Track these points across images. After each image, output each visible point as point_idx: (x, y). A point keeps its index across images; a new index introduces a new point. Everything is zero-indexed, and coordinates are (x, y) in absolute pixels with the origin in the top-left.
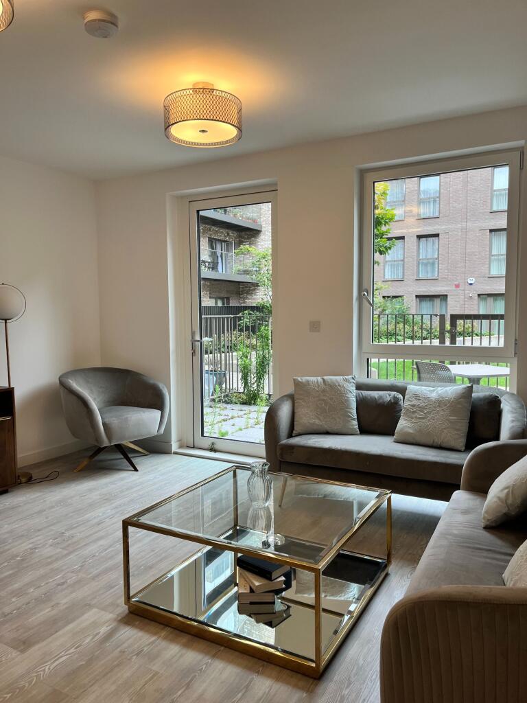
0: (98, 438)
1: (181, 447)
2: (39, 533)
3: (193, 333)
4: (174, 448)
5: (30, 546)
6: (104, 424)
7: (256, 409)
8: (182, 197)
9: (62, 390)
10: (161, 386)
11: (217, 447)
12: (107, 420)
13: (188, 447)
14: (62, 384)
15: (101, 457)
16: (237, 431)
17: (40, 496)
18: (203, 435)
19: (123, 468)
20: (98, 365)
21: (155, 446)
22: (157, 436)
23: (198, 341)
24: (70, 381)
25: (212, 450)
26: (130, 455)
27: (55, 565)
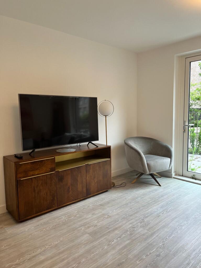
0: (144, 170)
1: (176, 175)
2: (131, 218)
3: (184, 122)
4: (173, 175)
5: (131, 225)
6: (148, 164)
8: (182, 56)
10: (169, 146)
11: (196, 177)
12: (148, 162)
13: (179, 175)
14: (126, 143)
16: (198, 168)
18: (187, 171)
21: (166, 174)
22: (169, 170)
23: (187, 125)
24: (129, 143)
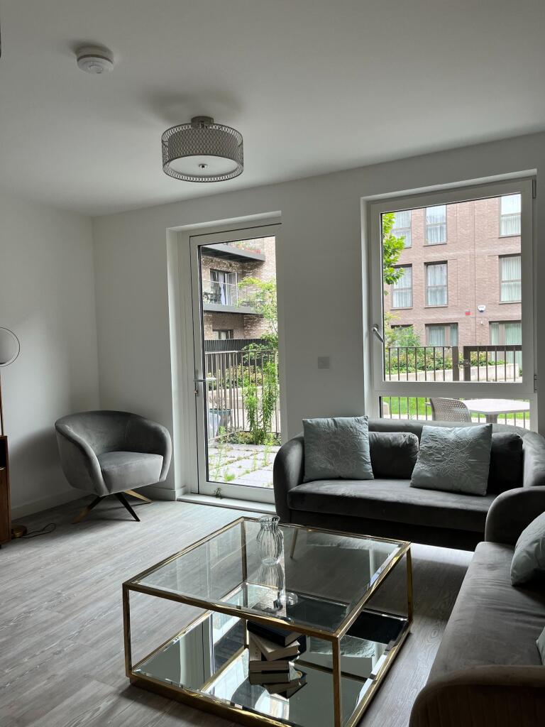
0: (97, 487)
1: (185, 493)
2: (34, 594)
3: (196, 373)
4: (178, 493)
5: (24, 609)
6: (103, 472)
7: (264, 450)
8: (184, 232)
9: (58, 436)
10: (163, 429)
11: (223, 492)
12: (106, 468)
13: (193, 493)
15: (101, 506)
16: (244, 474)
17: (36, 552)
18: (208, 481)
19: (123, 518)
20: (97, 409)
21: (157, 494)
22: (158, 483)
23: (201, 381)
24: (67, 427)
25: (218, 496)
26: (130, 504)
27: (51, 631)
